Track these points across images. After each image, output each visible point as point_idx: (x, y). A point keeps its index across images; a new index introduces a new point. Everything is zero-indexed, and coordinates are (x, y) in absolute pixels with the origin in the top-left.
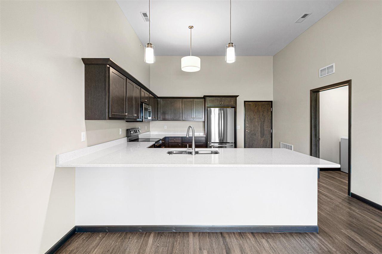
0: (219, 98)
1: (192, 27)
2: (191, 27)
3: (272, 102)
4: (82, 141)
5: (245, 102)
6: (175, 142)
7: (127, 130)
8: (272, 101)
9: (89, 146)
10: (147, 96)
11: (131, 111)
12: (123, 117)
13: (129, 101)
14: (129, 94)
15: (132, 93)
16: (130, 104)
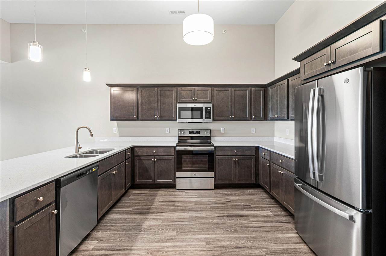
4: (114, 133)
6: (265, 157)
7: (178, 130)
9: (120, 137)
10: (205, 93)
11: (150, 114)
12: (131, 119)
13: (145, 106)
14: (145, 99)
15: (151, 98)
16: (146, 108)
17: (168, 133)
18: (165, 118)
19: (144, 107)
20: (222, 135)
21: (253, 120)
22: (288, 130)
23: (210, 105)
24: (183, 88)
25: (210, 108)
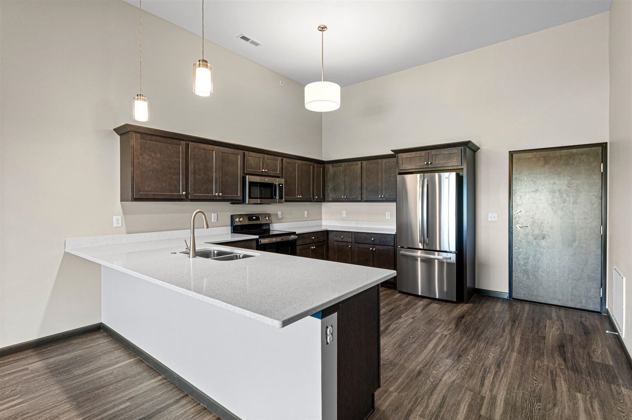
0: (423, 153)
1: (325, 27)
2: (323, 29)
3: (604, 146)
4: (114, 226)
5: (511, 154)
6: (343, 240)
7: (232, 216)
8: (606, 143)
9: (128, 233)
10: (274, 163)
11: (207, 189)
12: (175, 198)
13: (199, 175)
14: (199, 164)
15: (208, 162)
16: (200, 179)
17: (216, 221)
18: (228, 196)
19: (197, 177)
20: (280, 220)
21: (315, 202)
22: (345, 212)
23: (282, 181)
24: (251, 153)
25: (282, 185)
